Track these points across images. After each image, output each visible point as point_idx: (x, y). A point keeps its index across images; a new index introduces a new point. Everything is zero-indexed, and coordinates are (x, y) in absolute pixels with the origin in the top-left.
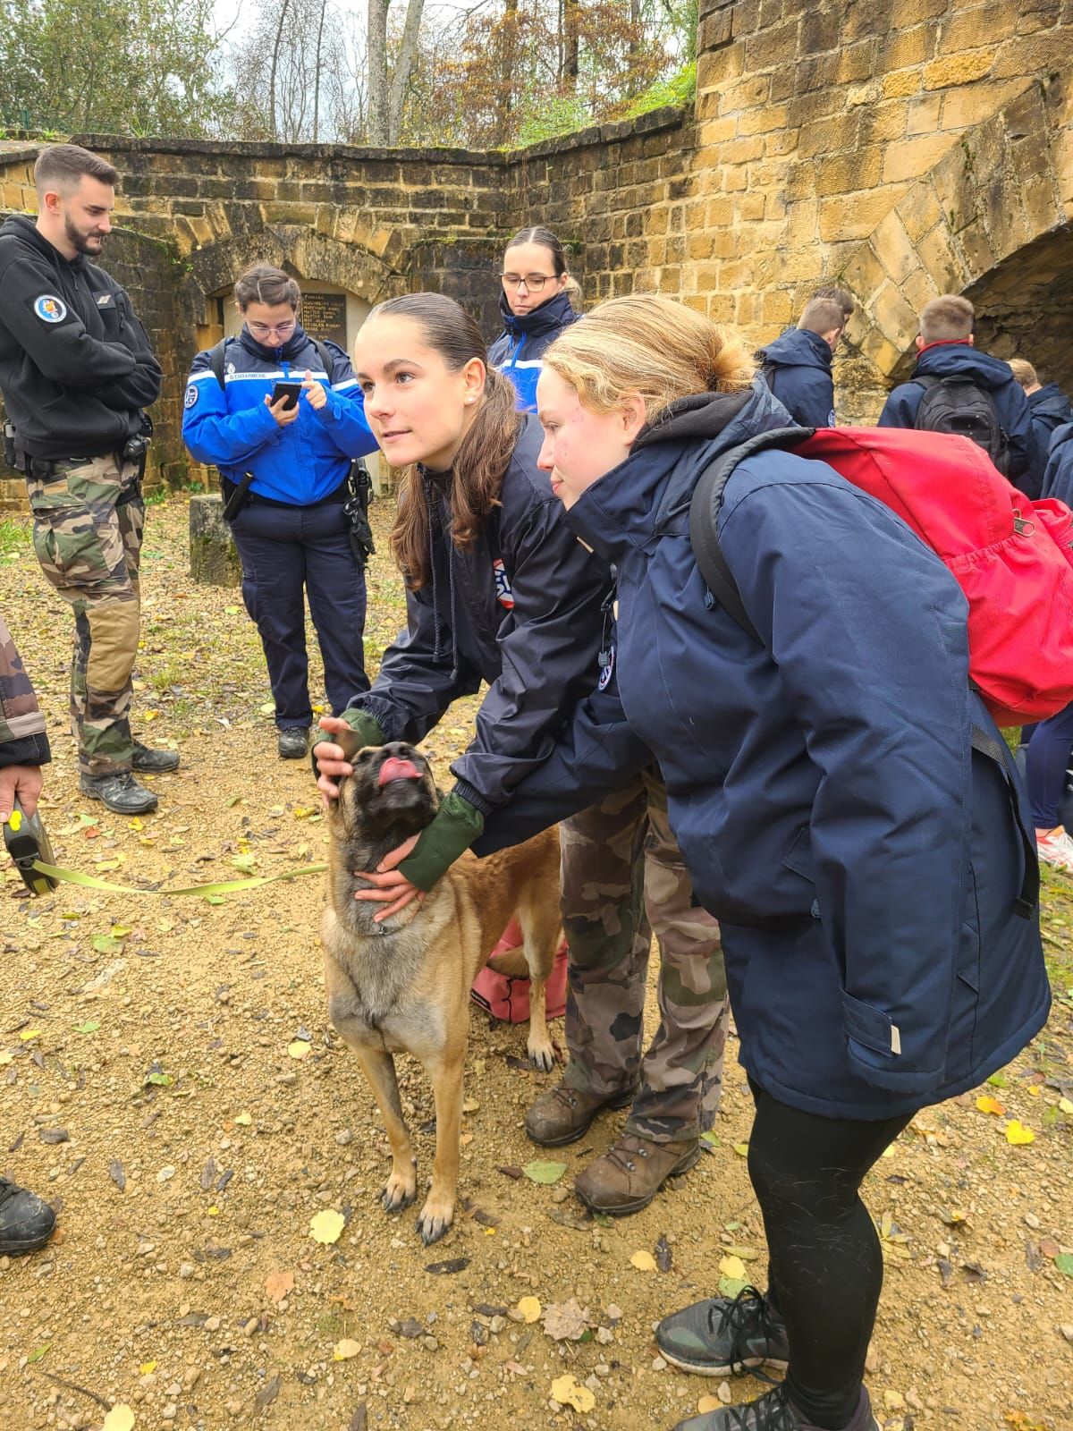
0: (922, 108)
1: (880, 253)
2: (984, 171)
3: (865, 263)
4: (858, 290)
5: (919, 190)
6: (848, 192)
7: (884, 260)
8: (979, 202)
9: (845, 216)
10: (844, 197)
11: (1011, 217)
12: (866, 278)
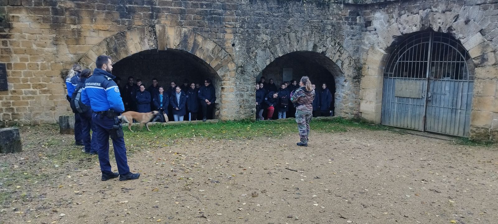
0: (93, 33)
1: (90, 57)
2: (112, 46)
3: (86, 59)
4: (85, 63)
5: (97, 47)
6: (76, 45)
7: (92, 59)
8: (112, 50)
9: (77, 49)
10: (76, 46)
11: (120, 53)
12: (87, 62)
